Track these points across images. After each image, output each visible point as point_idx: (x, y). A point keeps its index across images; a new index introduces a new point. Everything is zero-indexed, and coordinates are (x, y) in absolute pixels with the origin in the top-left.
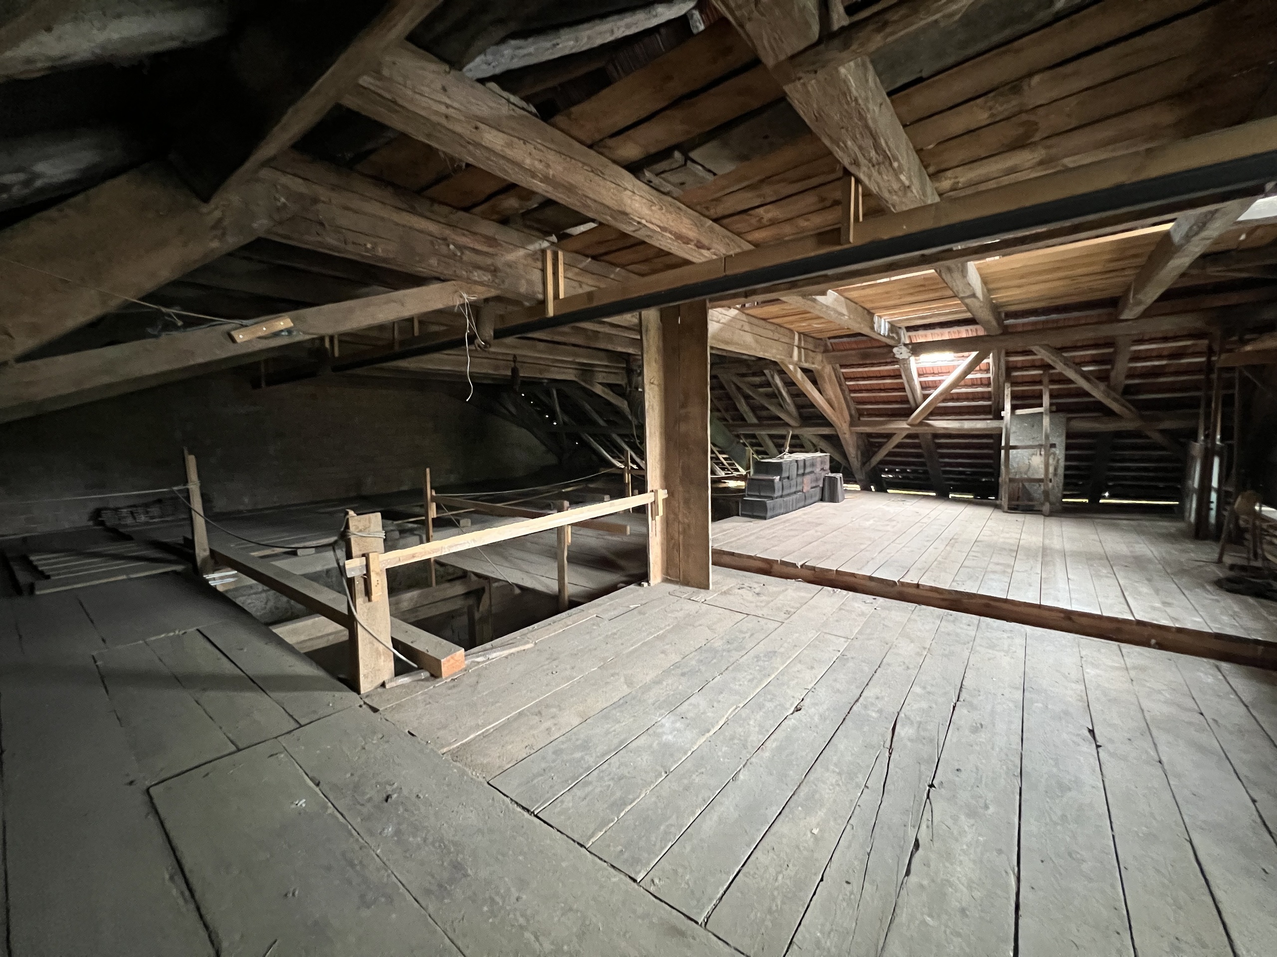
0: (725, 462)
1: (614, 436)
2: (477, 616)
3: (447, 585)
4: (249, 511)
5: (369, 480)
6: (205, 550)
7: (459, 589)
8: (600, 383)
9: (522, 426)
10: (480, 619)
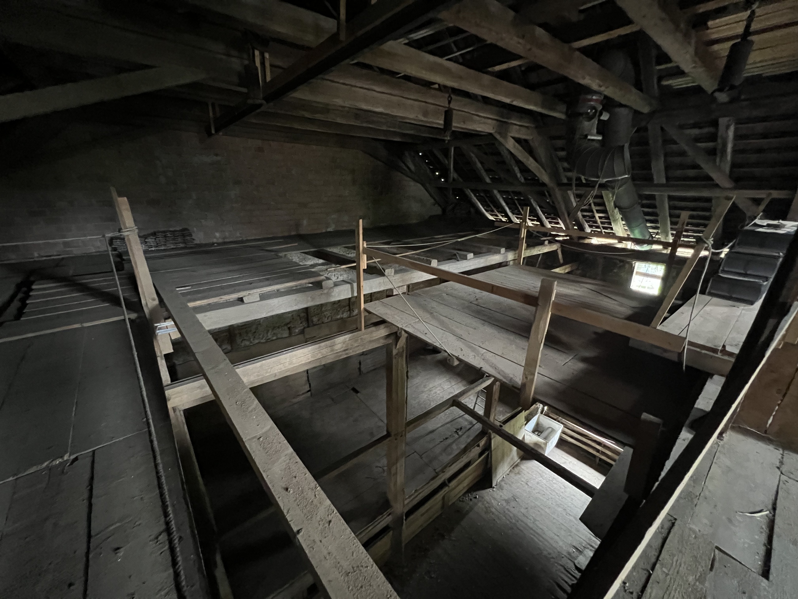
0: (599, 221)
1: (495, 192)
2: (395, 352)
3: (373, 329)
4: (219, 244)
5: (305, 222)
6: (154, 300)
7: (382, 332)
8: (513, 138)
9: (417, 182)
10: (397, 354)
